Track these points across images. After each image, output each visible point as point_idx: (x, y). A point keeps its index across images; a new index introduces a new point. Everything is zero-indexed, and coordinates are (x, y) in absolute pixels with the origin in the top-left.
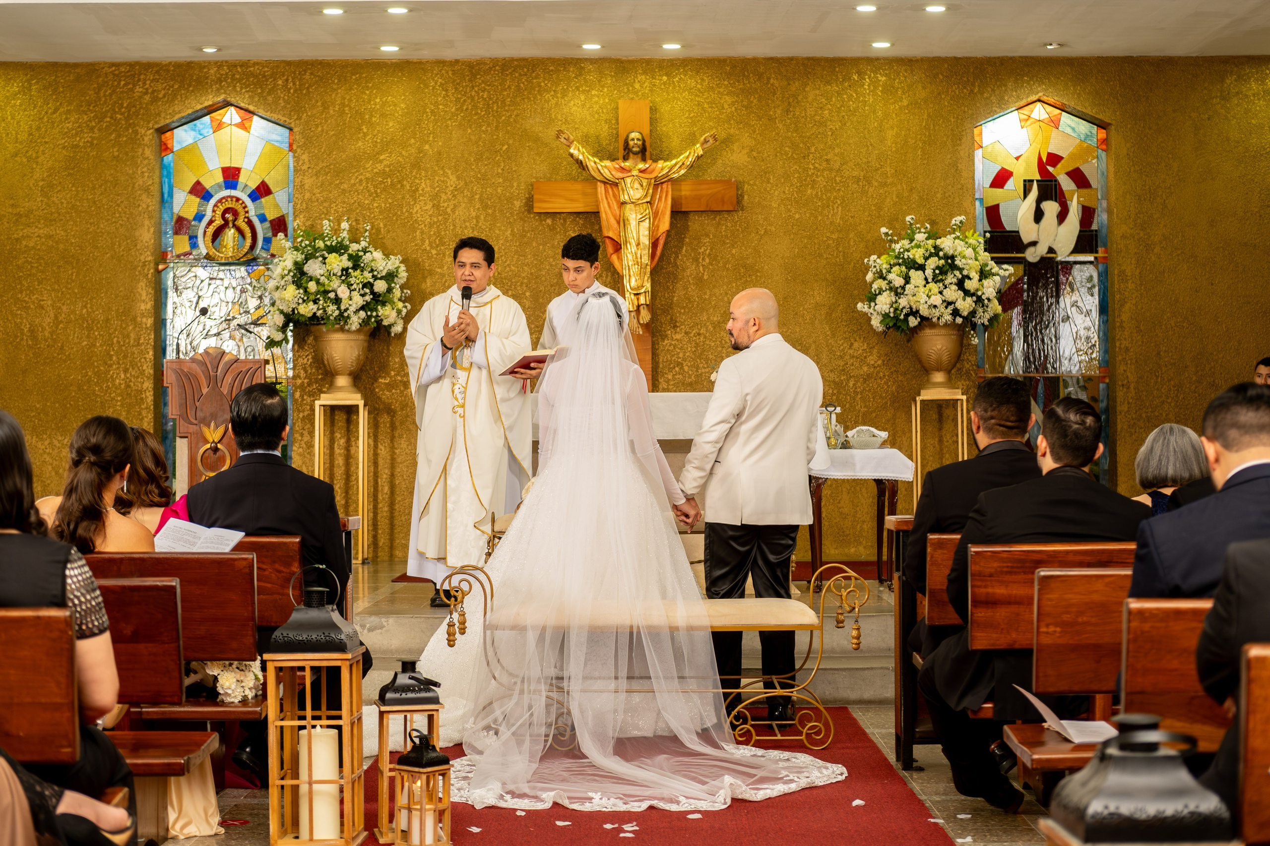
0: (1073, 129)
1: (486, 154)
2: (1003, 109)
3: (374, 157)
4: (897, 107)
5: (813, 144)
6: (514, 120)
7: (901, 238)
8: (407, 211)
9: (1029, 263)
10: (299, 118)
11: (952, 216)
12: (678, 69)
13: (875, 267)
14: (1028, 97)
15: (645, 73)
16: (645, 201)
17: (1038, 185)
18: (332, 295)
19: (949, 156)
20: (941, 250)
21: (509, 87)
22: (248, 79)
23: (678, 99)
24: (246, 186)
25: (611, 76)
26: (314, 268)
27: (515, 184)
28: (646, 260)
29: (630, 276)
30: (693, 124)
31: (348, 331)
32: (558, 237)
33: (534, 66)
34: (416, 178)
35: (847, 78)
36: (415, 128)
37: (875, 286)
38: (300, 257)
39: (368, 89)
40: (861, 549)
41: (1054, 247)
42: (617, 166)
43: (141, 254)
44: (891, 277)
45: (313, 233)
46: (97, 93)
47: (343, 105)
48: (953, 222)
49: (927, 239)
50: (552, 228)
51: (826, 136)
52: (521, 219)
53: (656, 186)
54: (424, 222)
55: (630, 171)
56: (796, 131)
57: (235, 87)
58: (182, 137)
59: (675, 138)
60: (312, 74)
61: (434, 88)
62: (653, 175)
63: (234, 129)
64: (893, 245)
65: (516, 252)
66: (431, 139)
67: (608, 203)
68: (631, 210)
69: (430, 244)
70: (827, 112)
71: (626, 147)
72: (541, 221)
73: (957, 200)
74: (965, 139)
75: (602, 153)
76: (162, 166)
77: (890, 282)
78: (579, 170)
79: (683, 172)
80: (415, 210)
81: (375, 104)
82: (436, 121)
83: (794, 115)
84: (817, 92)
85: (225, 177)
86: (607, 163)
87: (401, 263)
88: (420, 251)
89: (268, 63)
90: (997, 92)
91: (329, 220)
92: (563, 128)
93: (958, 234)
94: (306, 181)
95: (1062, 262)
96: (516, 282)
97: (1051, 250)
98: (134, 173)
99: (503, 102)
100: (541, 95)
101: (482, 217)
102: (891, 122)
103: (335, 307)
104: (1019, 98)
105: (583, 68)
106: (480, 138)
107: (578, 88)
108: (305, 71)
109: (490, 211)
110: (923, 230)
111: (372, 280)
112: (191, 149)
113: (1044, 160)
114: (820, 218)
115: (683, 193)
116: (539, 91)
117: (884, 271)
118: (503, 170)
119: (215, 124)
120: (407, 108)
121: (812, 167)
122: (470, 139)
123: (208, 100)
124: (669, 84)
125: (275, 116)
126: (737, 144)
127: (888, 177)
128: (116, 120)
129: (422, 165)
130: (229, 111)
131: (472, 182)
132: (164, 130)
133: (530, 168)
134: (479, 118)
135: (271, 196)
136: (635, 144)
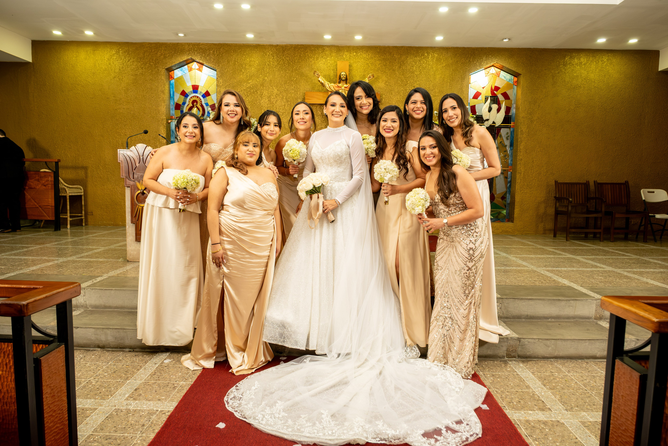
0: (505, 77)
1: (288, 82)
4: (441, 66)
6: (299, 69)
10: (219, 66)
12: (360, 50)
14: (490, 64)
15: (347, 51)
17: (490, 99)
19: (460, 86)
21: (297, 56)
22: (199, 51)
23: (359, 62)
24: (201, 92)
25: (335, 52)
27: (299, 93)
33: (306, 48)
34: (262, 90)
35: (423, 55)
36: (262, 71)
39: (244, 55)
41: (495, 121)
42: (336, 85)
43: (161, 116)
46: (144, 54)
47: (235, 61)
51: (414, 77)
54: (265, 106)
55: (341, 87)
56: (403, 75)
57: (195, 53)
58: (177, 73)
59: (358, 77)
60: (223, 49)
61: (269, 56)
63: (196, 70)
66: (268, 75)
70: (414, 68)
71: (340, 78)
74: (466, 79)
76: (170, 84)
81: (247, 61)
82: (270, 68)
83: (402, 69)
84: (411, 60)
85: (193, 89)
86: (333, 84)
89: (207, 44)
90: (479, 61)
92: (317, 71)
94: (221, 90)
95: (498, 127)
97: (494, 123)
98: (158, 85)
99: (295, 61)
100: (309, 59)
101: (286, 105)
102: (438, 72)
105: (324, 49)
106: (286, 75)
107: (322, 57)
108: (221, 48)
109: (289, 103)
112: (180, 78)
113: (493, 89)
116: (308, 57)
118: (294, 87)
119: (189, 68)
120: (259, 63)
121: (408, 89)
122: (282, 76)
123: (185, 58)
124: (356, 56)
125: (210, 65)
126: (381, 80)
127: (436, 93)
128: (151, 65)
129: (264, 85)
130: (194, 64)
131: (283, 92)
132: (170, 70)
133: (304, 87)
134: (286, 68)
135: (210, 96)
136: (343, 77)
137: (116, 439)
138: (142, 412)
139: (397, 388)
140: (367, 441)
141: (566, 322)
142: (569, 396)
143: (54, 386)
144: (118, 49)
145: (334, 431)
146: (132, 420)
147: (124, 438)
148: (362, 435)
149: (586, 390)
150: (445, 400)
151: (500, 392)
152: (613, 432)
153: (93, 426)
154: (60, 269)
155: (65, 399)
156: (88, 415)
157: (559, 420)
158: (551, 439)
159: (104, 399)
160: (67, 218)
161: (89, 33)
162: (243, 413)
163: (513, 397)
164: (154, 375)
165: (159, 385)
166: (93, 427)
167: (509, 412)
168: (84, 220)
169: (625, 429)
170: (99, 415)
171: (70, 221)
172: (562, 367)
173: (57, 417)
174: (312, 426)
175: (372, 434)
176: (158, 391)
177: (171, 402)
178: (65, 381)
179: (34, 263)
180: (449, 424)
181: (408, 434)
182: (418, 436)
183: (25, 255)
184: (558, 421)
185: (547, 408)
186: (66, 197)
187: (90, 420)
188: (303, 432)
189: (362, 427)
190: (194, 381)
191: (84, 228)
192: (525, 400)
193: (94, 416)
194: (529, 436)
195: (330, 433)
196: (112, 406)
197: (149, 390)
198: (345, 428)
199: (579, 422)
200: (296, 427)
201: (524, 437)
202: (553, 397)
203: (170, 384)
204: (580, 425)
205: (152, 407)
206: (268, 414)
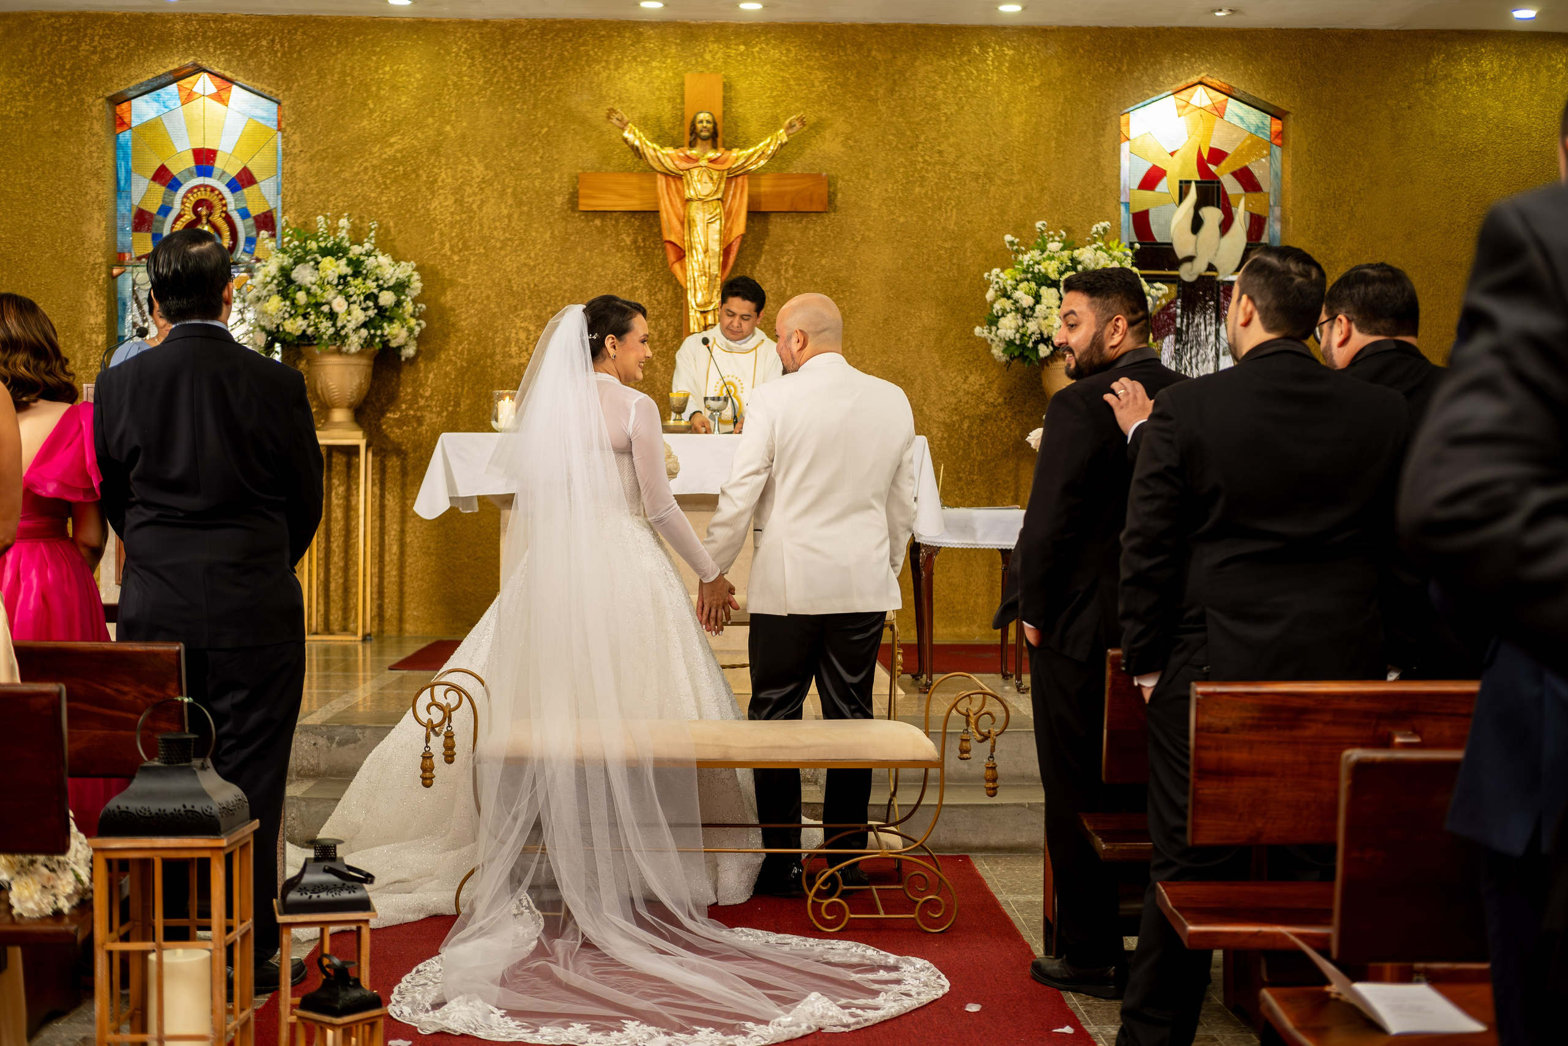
0: (1242, 119)
1: (521, 139)
2: (1158, 93)
3: (383, 139)
4: (1027, 88)
5: (923, 132)
6: (557, 97)
7: (1029, 248)
8: (423, 207)
9: (1184, 282)
10: (289, 89)
11: (1091, 223)
12: (758, 37)
13: (997, 283)
14: (1188, 78)
15: (717, 41)
16: (715, 197)
17: (1198, 188)
18: (325, 309)
19: (1089, 149)
20: (1080, 263)
21: (551, 56)
22: (223, 38)
23: (758, 74)
24: (224, 173)
25: (676, 44)
26: (304, 274)
27: (556, 176)
28: (715, 270)
29: (695, 290)
30: (776, 104)
31: (347, 354)
32: (609, 241)
33: (581, 30)
34: (434, 166)
35: (966, 51)
36: (434, 104)
37: (997, 306)
38: (287, 261)
39: (375, 53)
40: (975, 628)
41: (1215, 263)
42: (682, 154)
43: (90, 254)
44: (1018, 295)
45: (305, 232)
46: (33, 51)
47: (344, 74)
48: (1094, 229)
49: (1063, 249)
50: (601, 231)
51: (940, 122)
52: (564, 219)
53: (729, 180)
54: (443, 221)
55: (697, 160)
56: (902, 115)
57: (208, 47)
58: (143, 110)
59: (754, 123)
60: (304, 33)
61: (457, 55)
62: (726, 166)
63: (208, 100)
64: (1020, 257)
65: (557, 259)
66: (453, 118)
67: (670, 200)
68: (698, 208)
69: (452, 248)
70: (940, 92)
71: (693, 131)
72: (588, 221)
73: (1098, 203)
74: (1109, 128)
75: (663, 138)
76: (117, 146)
77: (1016, 302)
78: (636, 160)
79: (762, 163)
80: (433, 206)
81: (384, 73)
82: (459, 96)
83: (900, 95)
84: (929, 68)
85: (197, 162)
86: (670, 151)
87: (413, 270)
88: (438, 257)
89: (248, 18)
90: (1150, 71)
91: (326, 217)
92: (617, 107)
93: (1100, 243)
94: (298, 168)
95: (1224, 282)
96: (557, 296)
97: (1211, 267)
98: (79, 152)
99: (543, 73)
100: (589, 66)
101: (516, 216)
102: (1019, 105)
103: (330, 324)
104: (1177, 79)
105: (641, 33)
106: (514, 118)
107: (635, 58)
108: (296, 30)
109: (525, 209)
110: (1057, 238)
111: (376, 291)
112: (153, 126)
113: (1205, 157)
114: (930, 223)
115: (763, 189)
116: (587, 61)
117: (1009, 288)
118: (541, 158)
119: (184, 94)
120: (424, 79)
121: (921, 160)
122: (502, 120)
123: (172, 62)
124: (748, 56)
125: (256, 83)
126: (829, 130)
127: (1013, 174)
128: (56, 85)
129: (442, 151)
130: (201, 79)
131: (503, 172)
132: (118, 100)
133: (575, 156)
134: (512, 94)
135: (255, 186)
136: (704, 128)
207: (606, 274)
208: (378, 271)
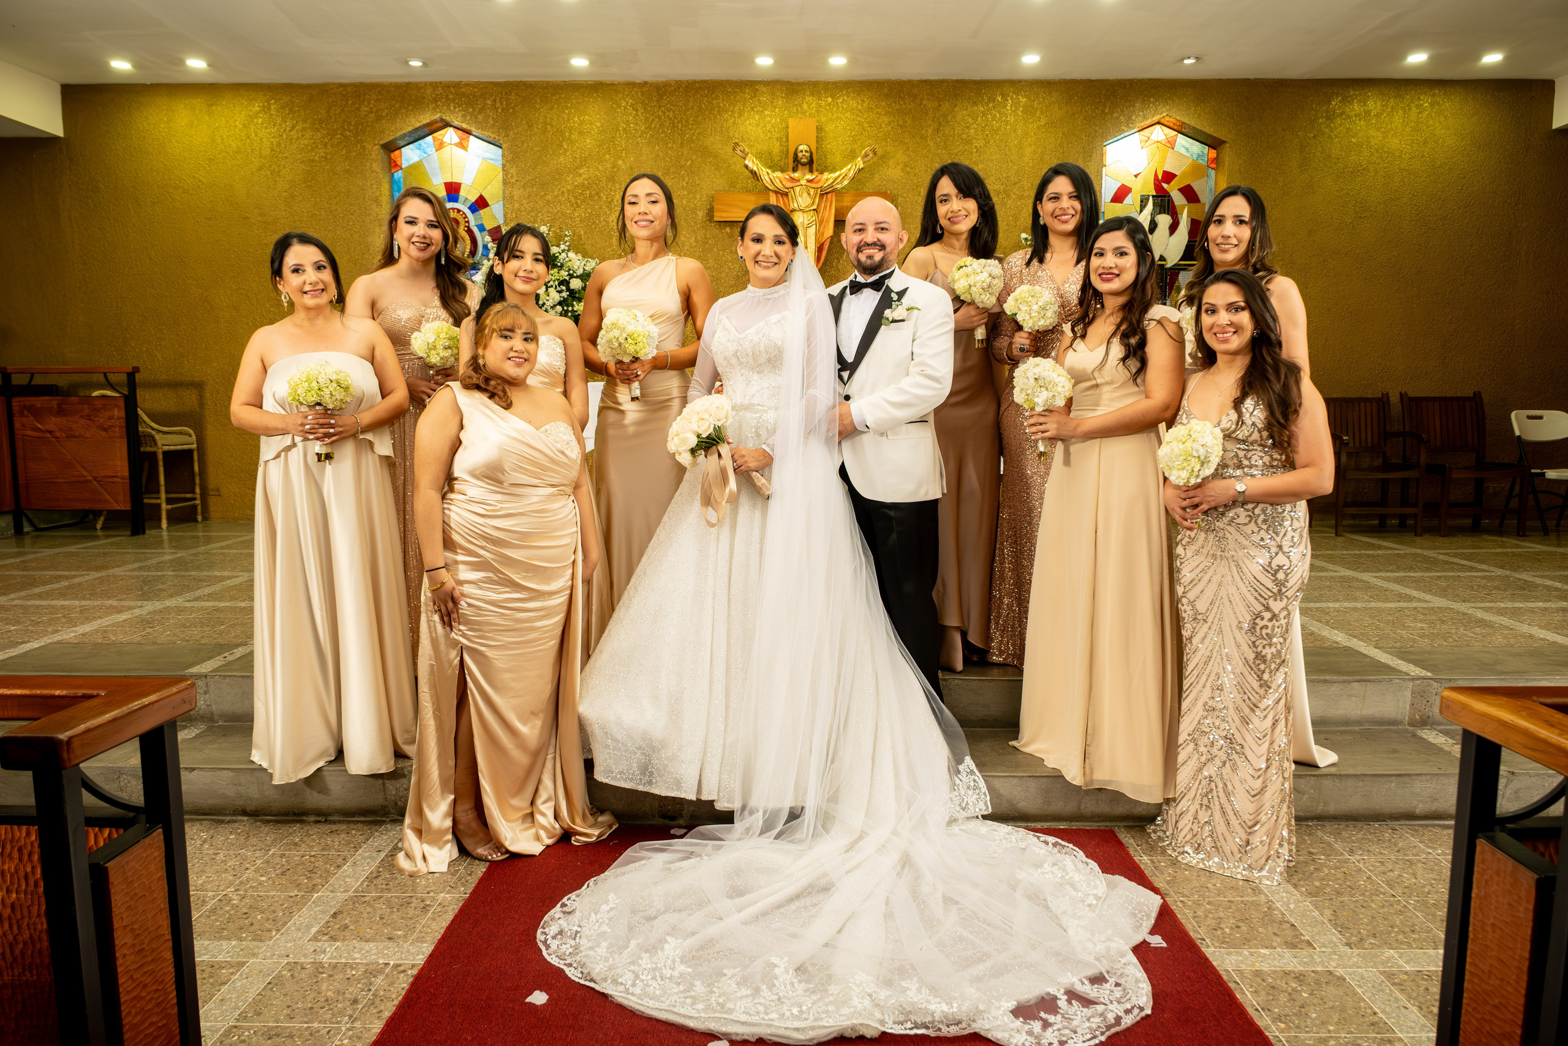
0: (1187, 149)
2: (1130, 128)
3: (574, 171)
4: (1036, 126)
6: (697, 138)
10: (508, 136)
12: (842, 91)
14: (1150, 118)
15: (812, 94)
16: (812, 208)
17: (1154, 201)
21: (692, 108)
22: (460, 100)
23: (841, 119)
24: (466, 199)
25: (782, 97)
27: (698, 196)
30: (855, 140)
33: (713, 87)
35: (992, 99)
36: (609, 144)
39: (567, 109)
41: (1165, 255)
42: (787, 177)
46: (328, 112)
47: (545, 123)
52: (703, 227)
55: (798, 181)
57: (449, 105)
58: (409, 155)
59: (839, 155)
60: (517, 95)
61: (625, 108)
62: (819, 185)
63: (454, 147)
66: (624, 155)
68: (799, 216)
70: (973, 130)
71: (796, 158)
72: (721, 229)
74: (1094, 156)
76: (392, 182)
79: (846, 182)
80: (611, 219)
81: (574, 122)
82: (628, 138)
84: (965, 112)
85: (447, 191)
86: (779, 174)
89: (478, 84)
92: (740, 144)
94: (515, 193)
98: (363, 184)
99: (687, 121)
100: (720, 115)
105: (757, 90)
106: (667, 154)
107: (752, 109)
108: (511, 91)
111: (567, 278)
112: (416, 167)
113: (1160, 178)
115: (845, 204)
116: (718, 111)
118: (688, 183)
119: (437, 143)
120: (602, 126)
122: (658, 155)
123: (426, 118)
124: (834, 105)
125: (486, 133)
126: (892, 160)
127: (1024, 190)
128: (345, 137)
130: (448, 132)
132: (391, 148)
133: (711, 182)
134: (666, 136)
135: (488, 208)
136: (803, 157)
137: (291, 1036)
138: (352, 968)
139: (948, 900)
140: (883, 1029)
141: (1342, 733)
142: (1354, 911)
143: (140, 927)
144: (266, 101)
145: (804, 1008)
146: (327, 989)
147: (311, 1034)
148: (872, 1015)
149: (1394, 896)
150: (1062, 927)
151: (1190, 903)
152: (1470, 1009)
153: (236, 1005)
154: (148, 630)
155: (169, 955)
156: (224, 980)
157: (1331, 969)
158: (1314, 1015)
159: (261, 941)
160: (159, 506)
161: (196, 64)
162: (586, 968)
163: (1221, 914)
164: (376, 877)
165: (389, 902)
166: (237, 1008)
167: (1214, 952)
168: (199, 507)
169: (1501, 1003)
170: (250, 979)
171: (168, 511)
172: (1336, 842)
173: (151, 999)
174: (752, 995)
175: (894, 1013)
176: (386, 918)
177: (419, 944)
178: (166, 913)
179: (86, 616)
180: (1073, 984)
181: (979, 1012)
182: (1002, 1016)
183: (63, 595)
184: (1330, 973)
185: (1303, 941)
186: (155, 454)
187: (229, 992)
188: (730, 1011)
189: (870, 996)
190: (469, 891)
191: (200, 526)
192: (1251, 922)
193: (238, 981)
194: (1263, 1009)
195: (795, 1011)
196: (280, 956)
197: (365, 915)
198: (831, 998)
199: (1381, 973)
200: (714, 998)
201: (1251, 1011)
202: (1316, 913)
203: (413, 899)
204: (1383, 981)
205: (373, 957)
206: (645, 969)
207: (734, 268)
208: (569, 264)
